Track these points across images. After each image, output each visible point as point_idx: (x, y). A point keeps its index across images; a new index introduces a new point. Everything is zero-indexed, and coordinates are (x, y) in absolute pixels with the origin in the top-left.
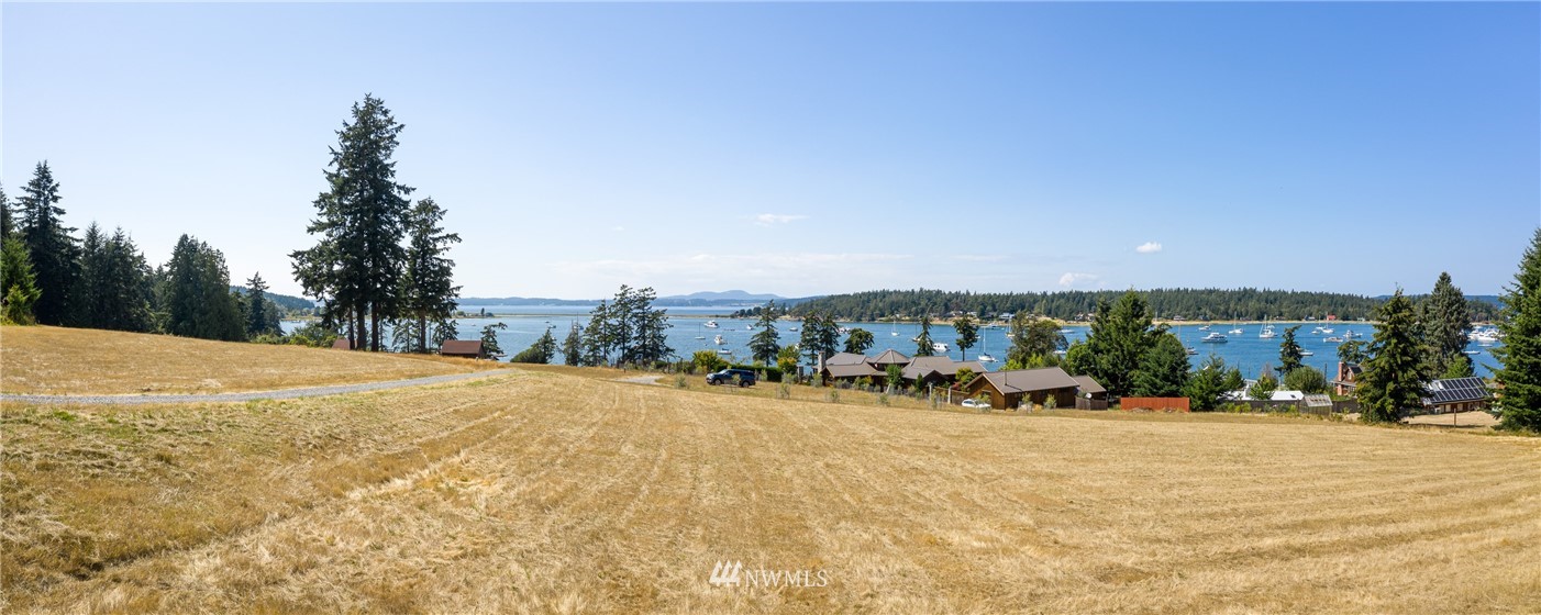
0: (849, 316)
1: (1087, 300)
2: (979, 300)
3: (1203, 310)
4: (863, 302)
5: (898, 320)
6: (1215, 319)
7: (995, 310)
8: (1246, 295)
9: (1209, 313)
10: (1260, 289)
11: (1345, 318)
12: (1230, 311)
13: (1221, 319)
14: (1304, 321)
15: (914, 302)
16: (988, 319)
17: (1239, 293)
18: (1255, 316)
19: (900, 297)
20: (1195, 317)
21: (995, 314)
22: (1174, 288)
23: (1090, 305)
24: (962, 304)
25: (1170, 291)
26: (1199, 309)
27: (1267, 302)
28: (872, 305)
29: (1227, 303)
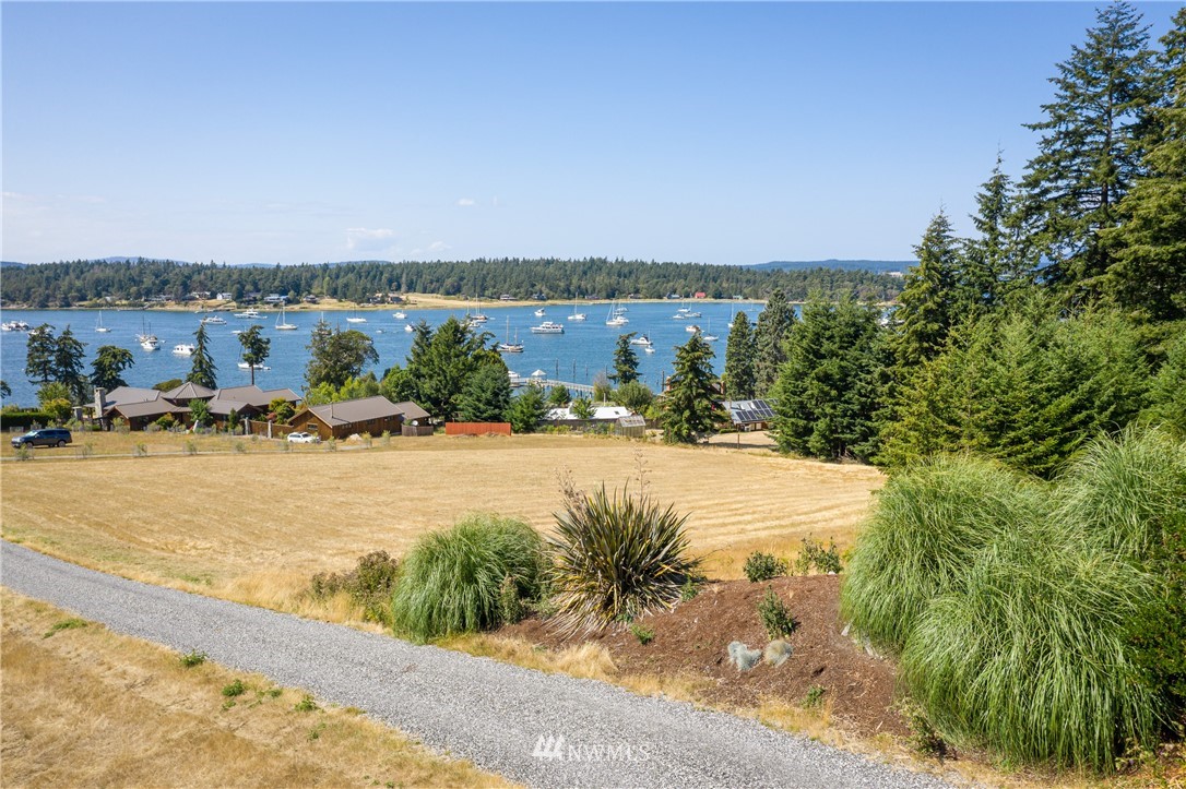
0: (26, 300)
1: (386, 275)
2: (235, 277)
3: (537, 288)
4: (48, 279)
5: (108, 304)
6: (553, 298)
7: (258, 291)
8: (594, 266)
9: (546, 291)
10: (611, 259)
11: (718, 296)
12: (572, 288)
13: (561, 298)
14: (665, 300)
15: (132, 279)
16: (249, 302)
17: (584, 263)
18: (604, 294)
19: (109, 272)
20: (528, 296)
21: (258, 296)
22: (501, 257)
23: (390, 282)
24: (209, 284)
25: (496, 262)
26: (533, 286)
27: (619, 276)
28: (64, 284)
29: (568, 278)
